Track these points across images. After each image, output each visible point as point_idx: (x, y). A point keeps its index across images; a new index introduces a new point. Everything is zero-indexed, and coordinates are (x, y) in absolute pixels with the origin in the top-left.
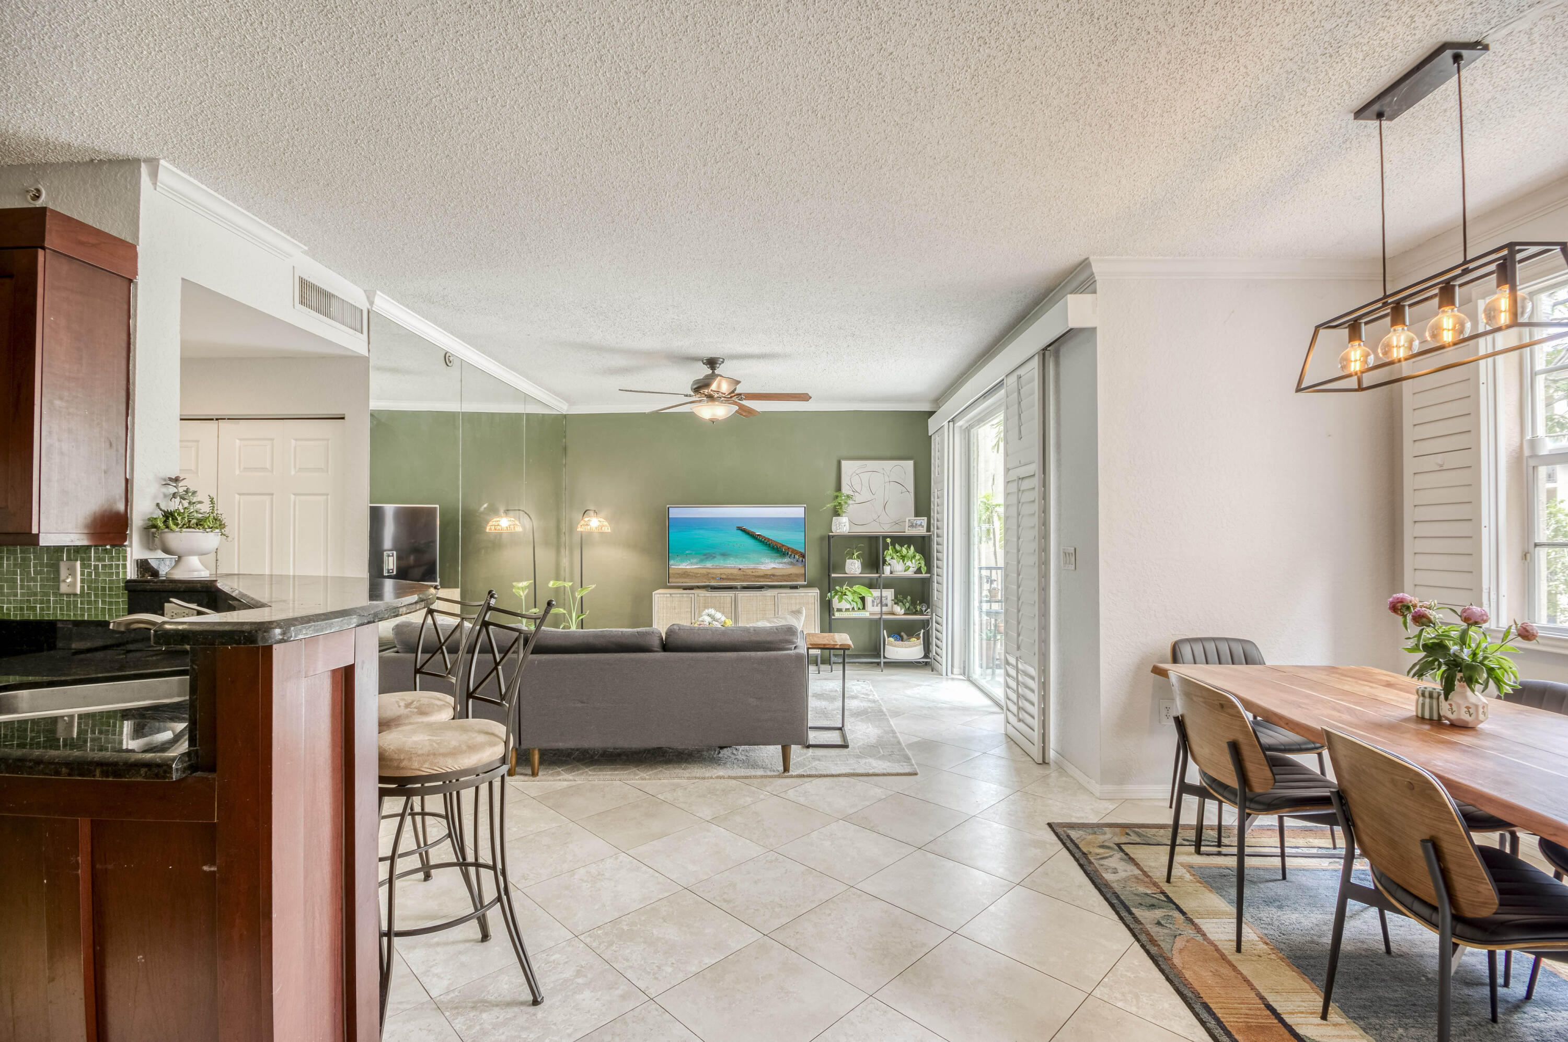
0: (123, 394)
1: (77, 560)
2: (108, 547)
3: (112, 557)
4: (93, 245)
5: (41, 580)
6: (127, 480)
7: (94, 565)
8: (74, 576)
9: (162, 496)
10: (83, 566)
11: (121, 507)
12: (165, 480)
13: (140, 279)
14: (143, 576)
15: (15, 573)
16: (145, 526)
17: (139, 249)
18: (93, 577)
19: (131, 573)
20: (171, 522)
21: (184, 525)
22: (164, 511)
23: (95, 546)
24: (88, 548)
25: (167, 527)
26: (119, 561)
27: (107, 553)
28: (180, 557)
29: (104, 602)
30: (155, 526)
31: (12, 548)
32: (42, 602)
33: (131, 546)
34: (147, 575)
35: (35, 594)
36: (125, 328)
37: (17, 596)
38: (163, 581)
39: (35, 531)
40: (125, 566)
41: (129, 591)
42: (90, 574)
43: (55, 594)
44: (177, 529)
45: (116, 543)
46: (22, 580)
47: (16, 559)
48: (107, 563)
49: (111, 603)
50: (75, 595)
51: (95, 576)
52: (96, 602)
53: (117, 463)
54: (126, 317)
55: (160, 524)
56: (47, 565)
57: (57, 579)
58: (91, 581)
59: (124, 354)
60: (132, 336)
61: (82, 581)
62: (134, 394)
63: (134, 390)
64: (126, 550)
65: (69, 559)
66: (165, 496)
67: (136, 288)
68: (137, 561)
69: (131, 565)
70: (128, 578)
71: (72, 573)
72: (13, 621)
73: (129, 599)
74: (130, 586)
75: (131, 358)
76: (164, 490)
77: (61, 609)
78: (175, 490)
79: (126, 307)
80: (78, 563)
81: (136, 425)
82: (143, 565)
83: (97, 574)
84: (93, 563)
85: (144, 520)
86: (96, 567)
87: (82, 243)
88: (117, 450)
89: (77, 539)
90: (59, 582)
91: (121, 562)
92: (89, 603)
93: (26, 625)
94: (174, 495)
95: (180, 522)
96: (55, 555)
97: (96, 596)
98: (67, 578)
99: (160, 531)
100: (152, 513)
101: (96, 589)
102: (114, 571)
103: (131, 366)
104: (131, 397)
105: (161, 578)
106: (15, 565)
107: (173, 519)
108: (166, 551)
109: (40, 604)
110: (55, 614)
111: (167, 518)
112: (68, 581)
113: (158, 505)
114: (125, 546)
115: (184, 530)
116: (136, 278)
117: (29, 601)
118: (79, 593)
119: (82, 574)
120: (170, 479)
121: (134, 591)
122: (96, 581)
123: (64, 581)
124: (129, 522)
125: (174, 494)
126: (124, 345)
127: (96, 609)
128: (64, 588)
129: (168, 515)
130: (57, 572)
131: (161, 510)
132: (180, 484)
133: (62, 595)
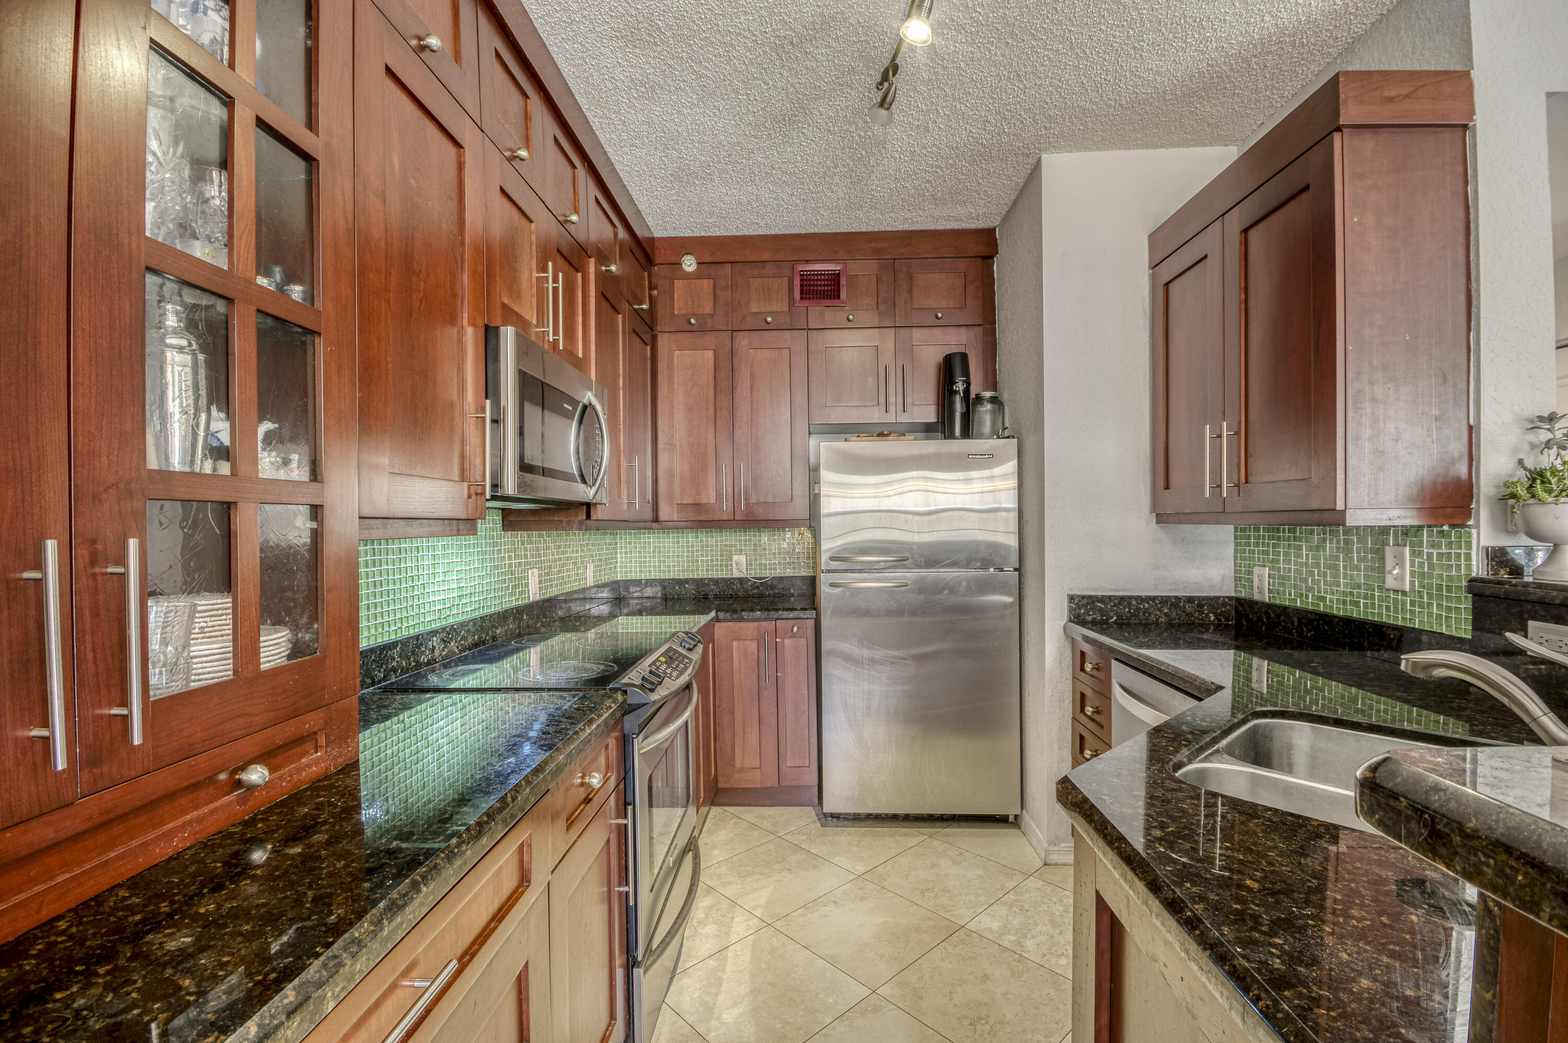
0: (1462, 298)
1: (1405, 545)
2: (1446, 528)
3: (1451, 543)
4: (1407, 96)
5: (1365, 569)
6: (1470, 428)
7: (1427, 553)
8: (1403, 567)
9: (1527, 447)
10: (1413, 553)
11: (1463, 470)
12: (1532, 421)
13: (1480, 121)
14: (1496, 574)
15: (1337, 559)
16: (1500, 497)
17: (1476, 75)
18: (1426, 570)
19: (1478, 568)
20: (1538, 487)
21: (1562, 491)
22: (1530, 471)
23: (1429, 526)
24: (1420, 528)
25: (1533, 496)
26: (1460, 548)
27: (1443, 537)
28: (1556, 546)
29: (1440, 606)
30: (1514, 496)
31: (1334, 528)
32: (1366, 597)
33: (1477, 526)
34: (1502, 572)
35: (1359, 587)
36: (1462, 200)
37: (1339, 586)
38: (1527, 585)
39: (1340, 506)
40: (1468, 557)
41: (1474, 595)
42: (1421, 565)
43: (1381, 588)
44: (1550, 499)
45: (1455, 522)
46: (1345, 568)
47: (1338, 542)
48: (1444, 550)
49: (1449, 609)
50: (1404, 593)
51: (1429, 569)
52: (1430, 605)
53: (1456, 404)
54: (1461, 183)
55: (1522, 492)
56: (1372, 551)
57: (1382, 570)
58: (1422, 575)
59: (1461, 239)
60: (1472, 210)
61: (1412, 574)
62: (1479, 295)
63: (1478, 290)
64: (1470, 533)
65: (1396, 544)
66: (1533, 446)
67: (1474, 136)
68: (1487, 549)
69: (1478, 555)
70: (1474, 575)
71: (1400, 563)
72: (1335, 617)
73: (1474, 607)
74: (1476, 588)
75: (1472, 243)
76: (1531, 437)
77: (1388, 608)
78: (1550, 436)
79: (1460, 169)
80: (1407, 549)
81: (1482, 342)
82: (1498, 557)
83: (1431, 566)
84: (1426, 551)
85: (1497, 487)
86: (1430, 556)
87: (1390, 100)
88: (1455, 385)
89: (1404, 517)
90: (1384, 572)
91: (1463, 551)
92: (1421, 606)
93: (1348, 622)
94: (1548, 444)
95: (1554, 487)
96: (1381, 537)
97: (1430, 596)
98: (1394, 568)
99: (1521, 503)
100: (1511, 475)
101: (1430, 587)
102: (1453, 563)
103: (1472, 254)
104: (1474, 302)
105: (1526, 579)
106: (1338, 549)
107: (1543, 482)
108: (1532, 534)
109: (1364, 599)
110: (1380, 614)
111: (1534, 480)
112: (1395, 572)
113: (1521, 462)
114: (1469, 526)
115: (1562, 500)
116: (1472, 120)
117: (1351, 594)
118: (1407, 589)
119: (1412, 565)
120: (1541, 419)
121: (1481, 595)
122: (1430, 576)
123: (1390, 572)
124: (1475, 490)
125: (1548, 442)
126: (1461, 226)
127: (1430, 614)
128: (1390, 582)
129: (1538, 477)
130: (1383, 559)
131: (1525, 469)
132: (1557, 426)
133: (1388, 590)
